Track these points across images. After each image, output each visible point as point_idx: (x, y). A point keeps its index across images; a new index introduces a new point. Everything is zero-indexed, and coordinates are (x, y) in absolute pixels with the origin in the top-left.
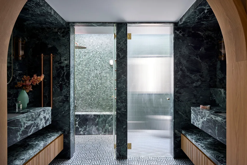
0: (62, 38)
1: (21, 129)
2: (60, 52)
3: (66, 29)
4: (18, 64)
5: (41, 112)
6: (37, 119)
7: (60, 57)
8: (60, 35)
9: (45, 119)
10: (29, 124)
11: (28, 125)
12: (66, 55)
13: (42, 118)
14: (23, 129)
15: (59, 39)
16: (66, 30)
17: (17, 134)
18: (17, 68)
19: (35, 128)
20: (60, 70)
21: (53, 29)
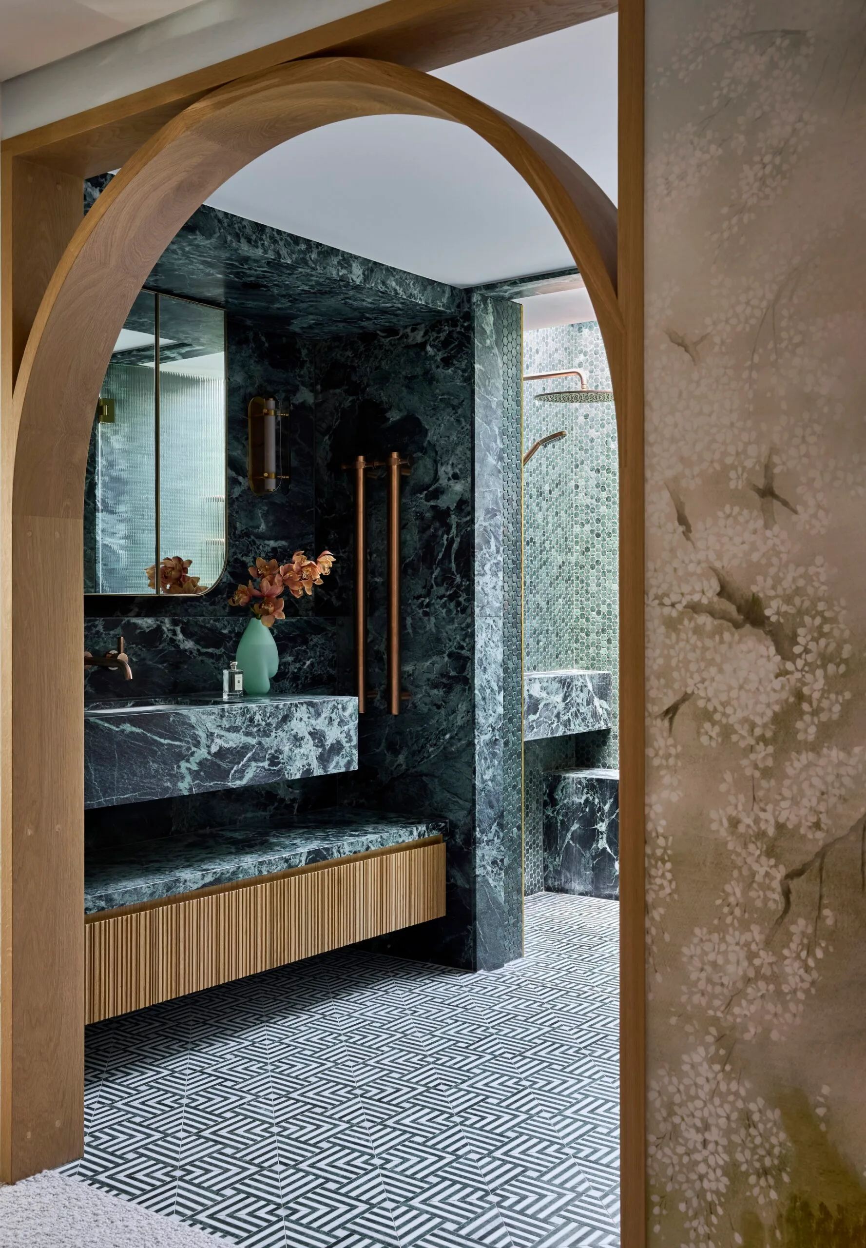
0: (441, 372)
1: (196, 755)
2: (435, 438)
3: (457, 326)
4: (266, 508)
5: (296, 706)
6: (273, 734)
7: (436, 462)
8: (432, 358)
9: (321, 741)
10: (232, 744)
11: (226, 746)
12: (459, 449)
13: (300, 735)
14: (202, 753)
15: (429, 378)
16: (458, 329)
17: (179, 767)
18: (263, 527)
19: (261, 764)
20: (436, 530)
21: (408, 330)
